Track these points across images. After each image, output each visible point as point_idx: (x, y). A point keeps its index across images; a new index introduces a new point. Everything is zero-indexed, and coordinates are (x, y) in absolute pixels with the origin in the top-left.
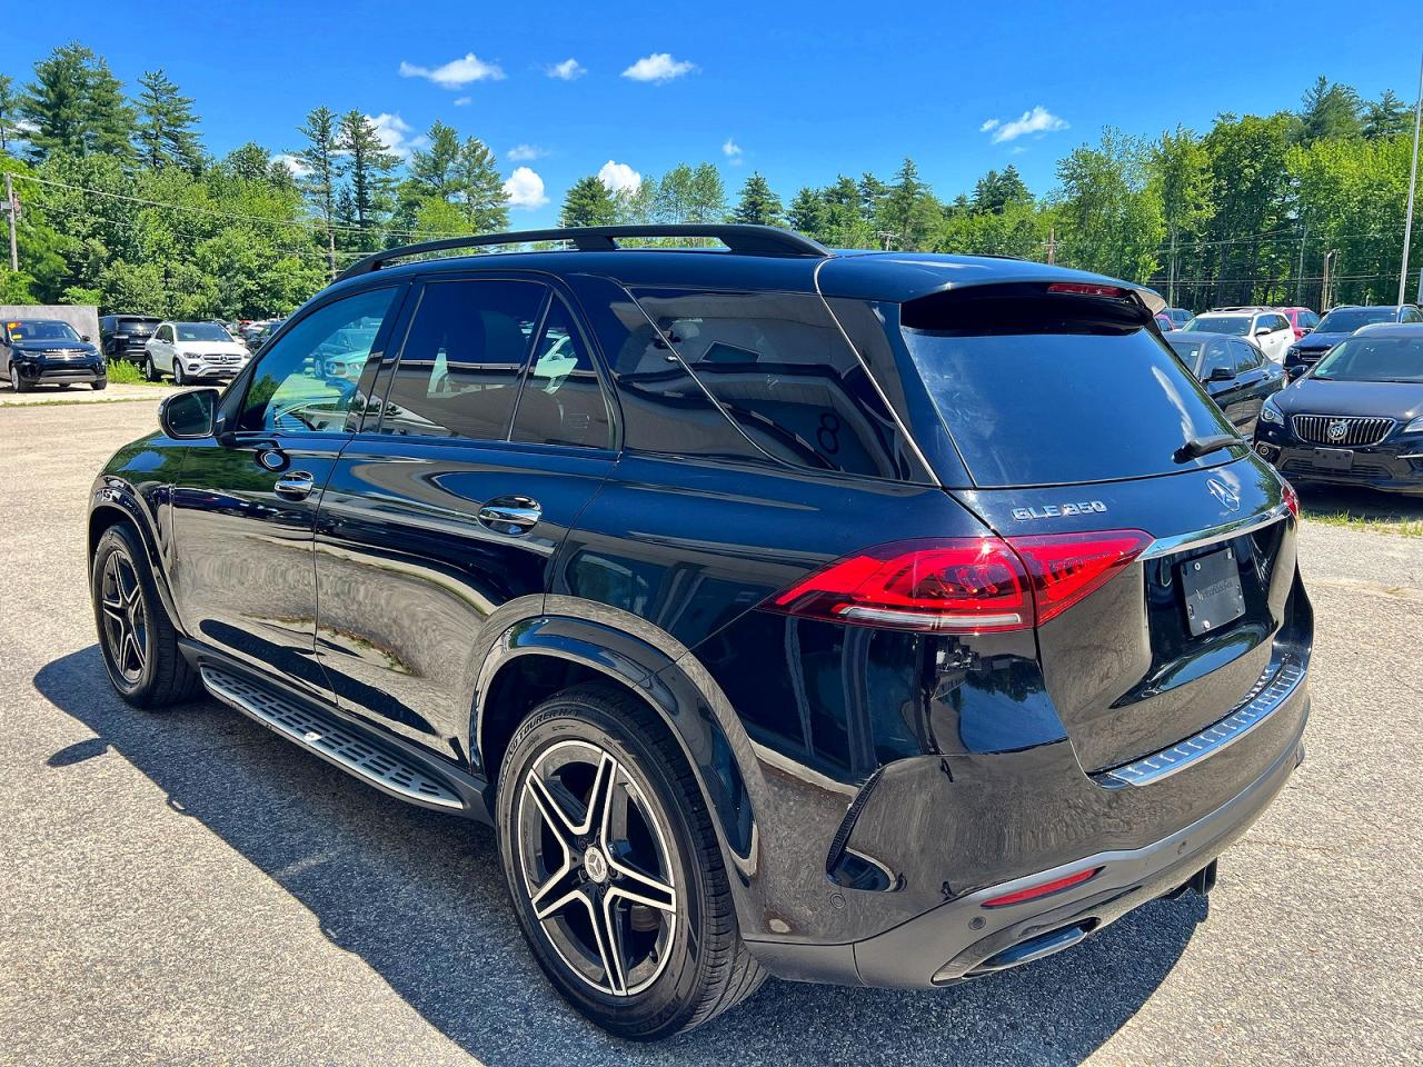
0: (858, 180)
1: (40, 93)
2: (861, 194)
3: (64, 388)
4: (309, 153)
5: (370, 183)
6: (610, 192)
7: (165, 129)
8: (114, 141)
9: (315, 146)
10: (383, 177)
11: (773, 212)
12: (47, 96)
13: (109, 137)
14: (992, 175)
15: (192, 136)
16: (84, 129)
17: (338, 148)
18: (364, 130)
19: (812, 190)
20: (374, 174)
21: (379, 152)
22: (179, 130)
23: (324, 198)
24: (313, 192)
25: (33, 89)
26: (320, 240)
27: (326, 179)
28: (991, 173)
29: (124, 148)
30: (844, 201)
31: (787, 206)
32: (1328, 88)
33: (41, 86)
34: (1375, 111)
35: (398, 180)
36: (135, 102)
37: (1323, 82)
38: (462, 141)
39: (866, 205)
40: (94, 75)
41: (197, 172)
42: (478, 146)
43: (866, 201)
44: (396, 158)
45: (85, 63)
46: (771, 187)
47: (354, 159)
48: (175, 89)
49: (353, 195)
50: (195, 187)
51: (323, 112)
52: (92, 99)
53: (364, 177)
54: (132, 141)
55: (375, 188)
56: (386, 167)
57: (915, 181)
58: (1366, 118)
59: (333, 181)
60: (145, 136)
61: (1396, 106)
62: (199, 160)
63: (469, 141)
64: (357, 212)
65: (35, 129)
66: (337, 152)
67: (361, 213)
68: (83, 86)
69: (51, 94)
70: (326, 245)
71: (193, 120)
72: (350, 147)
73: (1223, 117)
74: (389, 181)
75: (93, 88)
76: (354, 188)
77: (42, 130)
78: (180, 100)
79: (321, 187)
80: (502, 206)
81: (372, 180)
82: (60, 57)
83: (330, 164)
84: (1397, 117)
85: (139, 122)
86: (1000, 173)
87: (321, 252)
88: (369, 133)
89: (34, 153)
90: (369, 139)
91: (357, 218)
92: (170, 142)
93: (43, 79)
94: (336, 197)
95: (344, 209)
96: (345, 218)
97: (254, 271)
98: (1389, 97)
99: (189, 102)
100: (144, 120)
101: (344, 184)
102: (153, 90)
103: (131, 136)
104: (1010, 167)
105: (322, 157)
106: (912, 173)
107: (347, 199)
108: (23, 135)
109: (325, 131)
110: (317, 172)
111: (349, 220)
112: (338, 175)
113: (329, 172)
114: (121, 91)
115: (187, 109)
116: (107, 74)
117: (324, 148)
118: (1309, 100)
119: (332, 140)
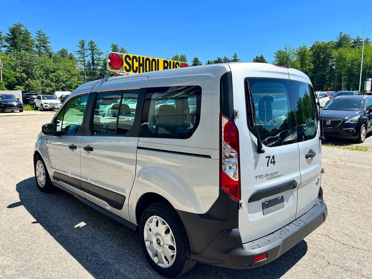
0: (223, 58)
1: (9, 35)
2: (223, 62)
3: (12, 112)
4: (79, 51)
5: (95, 59)
7: (42, 45)
8: (29, 48)
9: (81, 49)
10: (99, 57)
12: (11, 36)
13: (28, 47)
14: (257, 57)
15: (49, 47)
16: (21, 45)
17: (86, 50)
18: (94, 45)
19: (210, 61)
20: (96, 56)
22: (46, 45)
23: (83, 63)
24: (80, 61)
25: (8, 35)
26: (82, 73)
27: (84, 58)
29: (31, 50)
30: (219, 64)
32: (343, 35)
33: (10, 34)
34: (355, 41)
35: (103, 58)
36: (34, 38)
37: (341, 34)
38: (119, 48)
40: (24, 31)
41: (50, 56)
42: (124, 49)
44: (102, 52)
45: (22, 28)
46: (199, 60)
47: (91, 53)
48: (45, 34)
49: (91, 62)
50: (50, 60)
51: (83, 40)
52: (23, 37)
53: (94, 57)
54: (34, 48)
55: (97, 60)
56: (100, 55)
57: (237, 59)
58: (352, 42)
59: (85, 58)
60: (37, 47)
61: (360, 39)
62: (51, 53)
63: (121, 48)
64: (92, 66)
65: (8, 45)
66: (86, 51)
67: (93, 67)
68: (21, 34)
69: (12, 36)
70: (84, 75)
71: (49, 42)
72: (90, 49)
73: (316, 42)
74: (100, 58)
75: (23, 34)
76: (91, 60)
77: (10, 45)
78: (46, 37)
79: (82, 60)
81: (96, 58)
82: (15, 26)
83: (84, 54)
84: (360, 42)
85: (35, 43)
86: (259, 57)
87: (82, 76)
88: (95, 46)
89: (8, 51)
90: (95, 47)
91: (92, 68)
92: (43, 48)
93: (10, 32)
94: (86, 62)
95: (88, 65)
96: (89, 68)
97: (65, 81)
98: (358, 37)
99: (48, 38)
100: (36, 43)
101: (88, 59)
102: (39, 35)
103: (33, 47)
104: (262, 55)
105: (82, 52)
106: (236, 57)
107: (89, 63)
108: (5, 46)
109: (83, 45)
110: (81, 56)
111: (90, 68)
112: (87, 57)
113: (84, 56)
114: (31, 35)
115: (48, 40)
116: (27, 31)
117: (83, 50)
118: (338, 38)
119: (85, 48)
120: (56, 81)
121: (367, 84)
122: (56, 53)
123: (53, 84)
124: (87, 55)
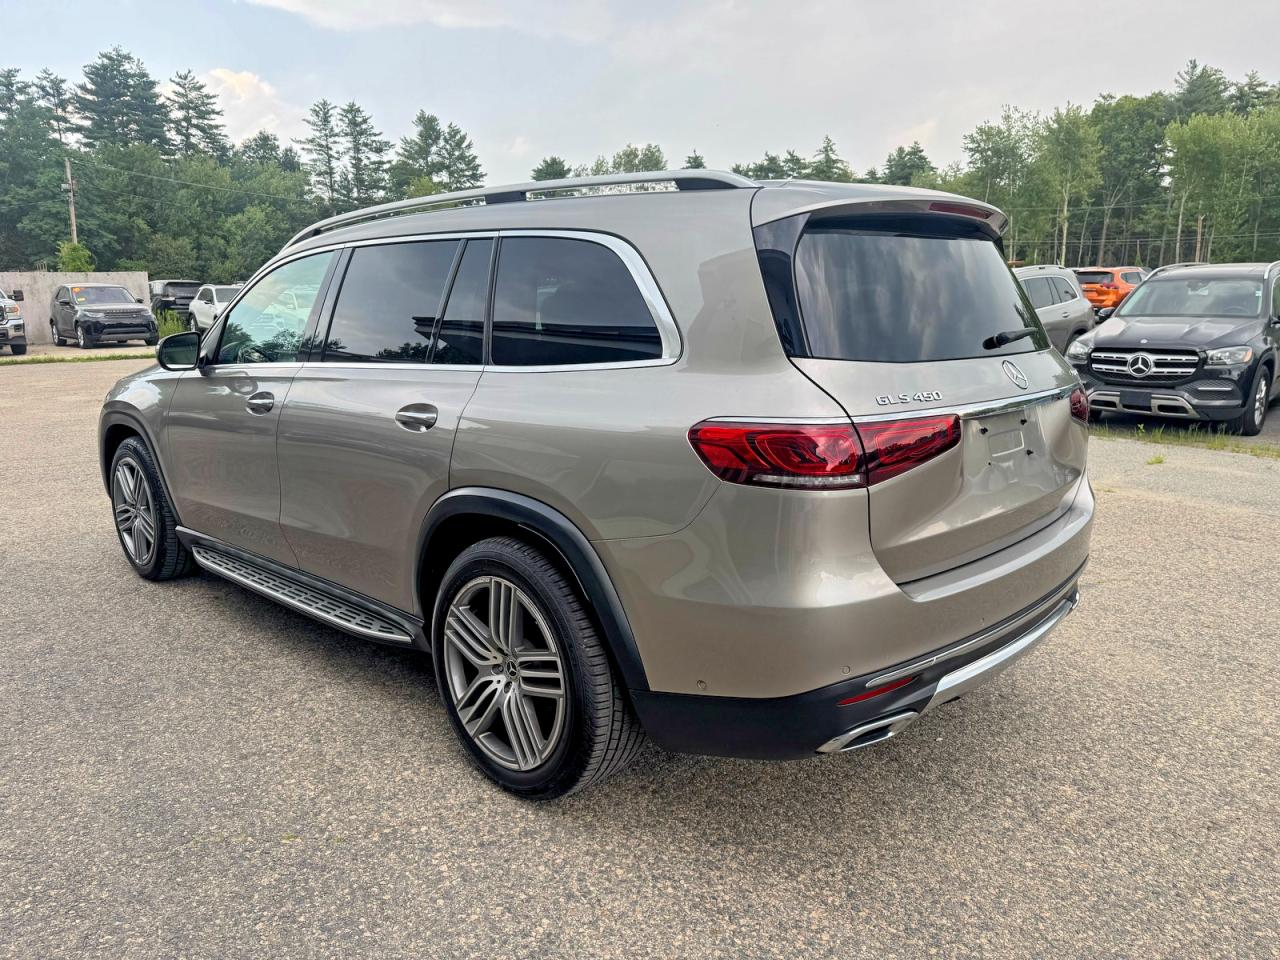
0: (783, 156)
1: (89, 92)
2: (785, 169)
3: (121, 344)
4: (312, 141)
5: (365, 165)
6: (569, 170)
7: (194, 121)
8: (152, 132)
9: (318, 134)
10: (377, 160)
12: (95, 94)
13: (149, 129)
14: (901, 150)
15: (217, 127)
16: (128, 123)
17: (336, 135)
18: (360, 120)
19: (743, 166)
20: (368, 157)
21: (373, 138)
22: (206, 122)
23: (327, 179)
25: (83, 88)
27: (329, 162)
29: (161, 139)
30: (771, 175)
32: (1198, 71)
33: (90, 86)
34: (1240, 90)
35: (389, 162)
37: (1195, 67)
38: (443, 127)
40: (134, 76)
41: (222, 158)
42: (458, 132)
43: (790, 175)
44: (387, 143)
45: (127, 66)
46: (708, 163)
47: (351, 145)
48: (202, 87)
49: (350, 176)
50: (220, 172)
51: (325, 104)
52: (131, 96)
53: (360, 160)
54: (168, 133)
55: (370, 170)
56: (379, 150)
57: (834, 157)
58: (1232, 96)
59: (334, 163)
60: (178, 128)
61: (1260, 85)
62: (224, 147)
63: (450, 127)
64: (355, 190)
65: (87, 123)
66: (337, 139)
67: (359, 192)
68: (125, 85)
69: (100, 94)
71: (218, 113)
72: (347, 135)
73: (1104, 98)
74: (383, 163)
75: (133, 87)
76: (352, 170)
77: (92, 124)
78: (206, 96)
79: (324, 168)
81: (366, 162)
82: (106, 61)
83: (331, 149)
84: (1260, 95)
85: (172, 116)
86: (907, 149)
88: (365, 121)
89: (86, 145)
90: (364, 126)
91: (355, 195)
92: (199, 133)
93: (91, 79)
94: (337, 177)
95: (345, 188)
96: (344, 195)
98: (1252, 77)
99: (214, 97)
100: (176, 114)
101: (343, 165)
102: (183, 87)
103: (165, 128)
104: (916, 143)
105: (324, 143)
106: (831, 150)
107: (346, 179)
108: (78, 129)
109: (326, 120)
111: (349, 197)
112: (338, 159)
113: (330, 156)
114: (157, 90)
115: (212, 104)
116: (145, 75)
117: (326, 135)
118: (1182, 81)
119: (332, 129)
120: (244, 240)
122: (239, 146)
123: (232, 250)
124: (338, 152)
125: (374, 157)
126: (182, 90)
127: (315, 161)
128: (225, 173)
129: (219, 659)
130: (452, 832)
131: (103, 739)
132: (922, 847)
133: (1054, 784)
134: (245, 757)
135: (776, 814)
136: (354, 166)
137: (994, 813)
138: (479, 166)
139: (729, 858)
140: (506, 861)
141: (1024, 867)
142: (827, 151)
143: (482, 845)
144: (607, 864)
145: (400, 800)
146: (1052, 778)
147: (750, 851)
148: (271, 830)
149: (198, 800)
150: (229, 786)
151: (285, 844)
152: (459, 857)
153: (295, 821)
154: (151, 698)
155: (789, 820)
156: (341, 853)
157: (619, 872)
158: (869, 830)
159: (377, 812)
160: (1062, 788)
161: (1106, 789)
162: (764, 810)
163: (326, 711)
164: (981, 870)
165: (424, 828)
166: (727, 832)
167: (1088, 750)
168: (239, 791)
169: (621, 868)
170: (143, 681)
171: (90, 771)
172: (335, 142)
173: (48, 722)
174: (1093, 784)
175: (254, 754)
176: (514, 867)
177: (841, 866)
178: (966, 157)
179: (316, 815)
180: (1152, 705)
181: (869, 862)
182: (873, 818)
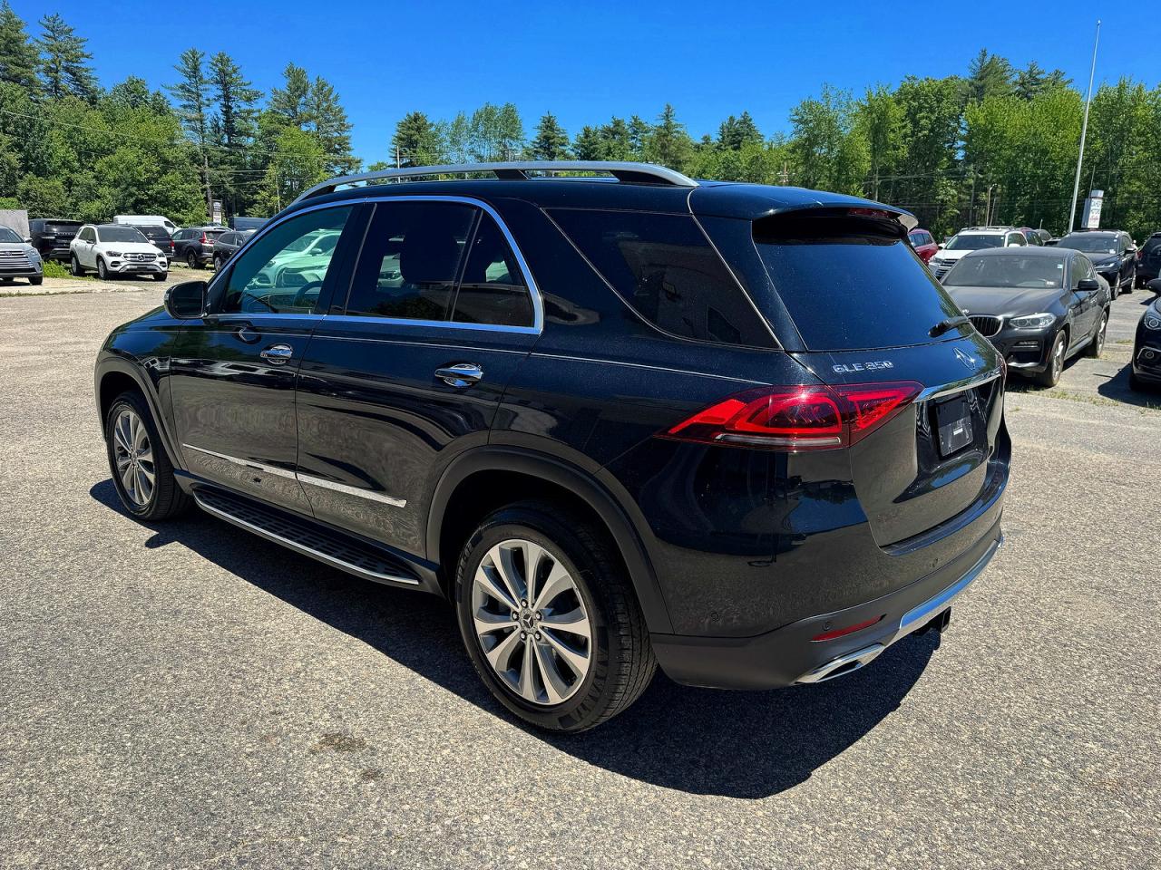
0: (627, 121)
2: (630, 132)
4: (182, 87)
5: (235, 112)
6: (432, 125)
7: (64, 64)
8: (21, 73)
9: (188, 82)
10: (248, 108)
11: (563, 145)
13: (17, 70)
15: (87, 70)
17: (206, 83)
18: (230, 69)
19: (593, 129)
20: (239, 106)
22: (75, 65)
23: (199, 125)
24: (189, 121)
26: (194, 158)
27: (199, 109)
28: (731, 118)
29: (31, 81)
30: (617, 137)
31: (573, 140)
32: (988, 59)
34: (1022, 77)
35: (259, 111)
36: (37, 41)
37: (985, 55)
38: (311, 80)
39: (634, 141)
41: (93, 101)
43: (634, 138)
44: (257, 93)
46: (559, 124)
47: (220, 93)
48: (71, 30)
49: (221, 123)
50: (91, 113)
53: (231, 108)
54: (37, 74)
55: (240, 117)
57: (674, 123)
58: (1015, 83)
59: (205, 110)
60: (48, 71)
61: (1038, 74)
62: (94, 90)
63: (318, 79)
64: (226, 136)
66: (207, 86)
67: (229, 138)
70: (201, 163)
71: (87, 57)
72: (217, 82)
73: (908, 79)
74: (253, 112)
76: (222, 117)
78: (75, 39)
79: (194, 116)
80: (346, 134)
81: (237, 110)
83: (201, 96)
84: (1038, 82)
85: (41, 58)
86: (738, 118)
87: (195, 169)
88: (235, 71)
90: (234, 76)
91: (226, 141)
92: (69, 75)
94: (208, 124)
95: (215, 134)
96: (215, 141)
97: (142, 183)
98: (1032, 66)
99: (85, 41)
100: (46, 57)
101: (214, 111)
102: (52, 31)
103: (35, 69)
104: (746, 113)
105: (194, 90)
106: (671, 115)
107: (217, 125)
109: (196, 69)
110: (191, 103)
111: (220, 143)
112: (208, 106)
113: (201, 103)
114: (23, 32)
115: (82, 47)
116: (10, 16)
117: (196, 82)
118: (974, 67)
119: (201, 78)
120: (115, 181)
121: (1092, 208)
122: (109, 91)
123: (103, 190)
124: (208, 100)
125: (245, 106)
126: (50, 33)
127: (185, 107)
128: (96, 116)
129: (204, 623)
130: (517, 821)
131: (103, 721)
132: (990, 818)
133: (1079, 742)
134: (264, 739)
135: (835, 786)
136: (226, 113)
137: (1039, 775)
138: (346, 117)
139: (810, 840)
140: (586, 853)
141: (1093, 835)
142: (667, 116)
143: (553, 835)
144: (691, 853)
145: (449, 785)
146: (1071, 736)
147: (828, 831)
148: (322, 828)
149: (231, 793)
150: (260, 774)
151: (343, 844)
152: (535, 850)
153: (344, 814)
154: (142, 669)
155: (851, 793)
156: (408, 852)
157: (707, 861)
158: (931, 800)
159: (430, 799)
160: (1087, 745)
161: (1127, 745)
162: (822, 781)
163: (338, 682)
164: (1056, 842)
165: (486, 817)
166: (797, 810)
167: (1093, 704)
168: (274, 780)
169: (707, 856)
170: (128, 651)
171: (100, 762)
172: (206, 90)
173: (36, 704)
174: (1112, 740)
175: (275, 735)
176: (596, 860)
177: (922, 843)
178: (791, 127)
179: (365, 806)
180: (1127, 655)
181: (948, 838)
182: (931, 787)
